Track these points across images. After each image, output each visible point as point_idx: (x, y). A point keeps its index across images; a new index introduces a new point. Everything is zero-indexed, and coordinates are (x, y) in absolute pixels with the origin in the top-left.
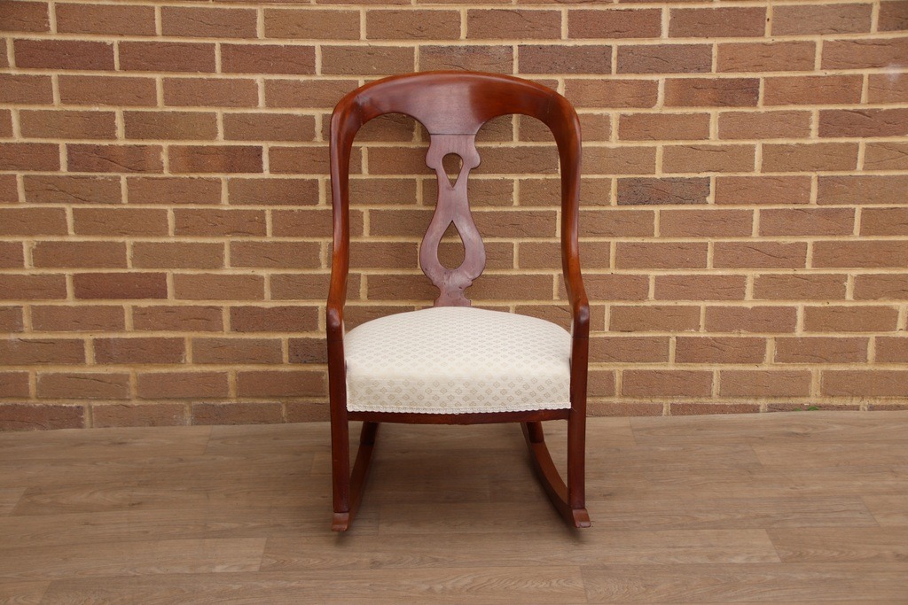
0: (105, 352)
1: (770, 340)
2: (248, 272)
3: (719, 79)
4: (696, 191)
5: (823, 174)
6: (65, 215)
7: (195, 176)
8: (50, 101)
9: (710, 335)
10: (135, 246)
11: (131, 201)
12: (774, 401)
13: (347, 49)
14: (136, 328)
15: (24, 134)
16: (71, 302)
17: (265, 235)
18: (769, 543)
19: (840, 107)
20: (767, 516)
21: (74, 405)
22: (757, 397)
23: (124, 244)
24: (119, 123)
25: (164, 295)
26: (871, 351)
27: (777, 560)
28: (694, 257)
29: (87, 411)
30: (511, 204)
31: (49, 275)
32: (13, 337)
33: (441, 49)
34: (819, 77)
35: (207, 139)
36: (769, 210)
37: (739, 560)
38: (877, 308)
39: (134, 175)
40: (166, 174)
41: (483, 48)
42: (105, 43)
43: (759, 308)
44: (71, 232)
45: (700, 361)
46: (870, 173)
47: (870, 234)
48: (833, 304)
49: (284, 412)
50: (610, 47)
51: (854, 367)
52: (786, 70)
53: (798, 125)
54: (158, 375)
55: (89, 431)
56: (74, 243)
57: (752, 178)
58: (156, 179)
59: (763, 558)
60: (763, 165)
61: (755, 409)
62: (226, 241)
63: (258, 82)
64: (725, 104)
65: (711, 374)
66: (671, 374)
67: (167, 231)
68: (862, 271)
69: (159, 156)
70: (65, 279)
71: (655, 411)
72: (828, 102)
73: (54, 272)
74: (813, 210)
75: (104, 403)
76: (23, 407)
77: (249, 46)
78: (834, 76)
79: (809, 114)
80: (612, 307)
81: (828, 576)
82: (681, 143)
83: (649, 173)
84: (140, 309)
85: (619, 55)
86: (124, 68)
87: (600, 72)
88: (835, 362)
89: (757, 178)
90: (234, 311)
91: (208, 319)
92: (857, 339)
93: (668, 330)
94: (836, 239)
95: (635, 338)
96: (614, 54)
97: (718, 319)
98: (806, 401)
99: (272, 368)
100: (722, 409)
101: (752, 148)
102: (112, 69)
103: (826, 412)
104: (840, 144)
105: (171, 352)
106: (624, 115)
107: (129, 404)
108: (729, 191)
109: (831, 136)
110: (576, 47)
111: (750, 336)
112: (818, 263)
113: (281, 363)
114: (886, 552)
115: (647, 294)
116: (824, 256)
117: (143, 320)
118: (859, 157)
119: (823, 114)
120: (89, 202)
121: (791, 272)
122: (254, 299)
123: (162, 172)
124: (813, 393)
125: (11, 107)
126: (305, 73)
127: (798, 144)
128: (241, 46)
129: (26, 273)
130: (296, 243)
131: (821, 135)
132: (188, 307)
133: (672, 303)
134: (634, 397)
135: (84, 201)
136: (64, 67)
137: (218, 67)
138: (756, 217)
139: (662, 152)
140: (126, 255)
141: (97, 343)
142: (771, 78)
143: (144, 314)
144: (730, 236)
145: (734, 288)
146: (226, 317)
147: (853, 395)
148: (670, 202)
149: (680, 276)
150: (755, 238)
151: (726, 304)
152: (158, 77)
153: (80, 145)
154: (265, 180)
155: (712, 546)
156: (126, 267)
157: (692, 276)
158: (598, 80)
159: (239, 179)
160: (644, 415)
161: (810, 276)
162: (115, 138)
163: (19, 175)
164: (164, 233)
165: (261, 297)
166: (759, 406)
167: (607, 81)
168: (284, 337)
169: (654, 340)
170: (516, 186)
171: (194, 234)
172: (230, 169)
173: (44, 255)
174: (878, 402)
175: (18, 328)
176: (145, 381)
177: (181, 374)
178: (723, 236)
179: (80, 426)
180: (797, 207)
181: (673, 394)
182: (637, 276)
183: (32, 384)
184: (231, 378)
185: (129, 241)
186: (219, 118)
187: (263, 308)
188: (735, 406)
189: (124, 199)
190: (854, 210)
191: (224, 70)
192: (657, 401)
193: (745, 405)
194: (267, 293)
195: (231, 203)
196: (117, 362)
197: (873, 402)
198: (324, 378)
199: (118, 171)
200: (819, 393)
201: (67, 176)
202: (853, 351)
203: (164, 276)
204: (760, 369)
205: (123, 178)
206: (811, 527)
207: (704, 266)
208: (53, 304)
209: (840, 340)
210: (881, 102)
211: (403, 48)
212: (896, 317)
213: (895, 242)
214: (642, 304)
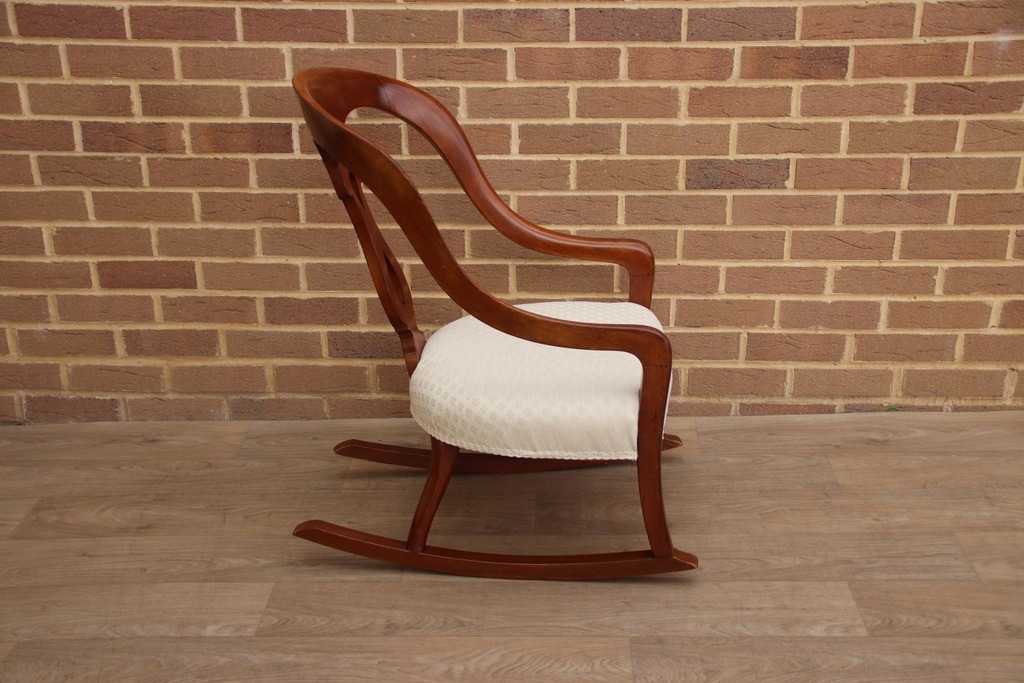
0: (136, 344)
1: (850, 337)
2: (282, 260)
3: (804, 48)
4: (774, 174)
5: (916, 156)
6: (84, 199)
7: (220, 156)
8: (59, 74)
9: (784, 332)
10: (160, 232)
11: (153, 183)
12: (851, 401)
13: (383, 14)
14: (167, 319)
15: (34, 110)
16: (97, 291)
17: (298, 220)
18: (853, 604)
19: (940, 80)
20: (849, 562)
21: (108, 398)
22: (833, 397)
23: (148, 231)
24: (136, 98)
25: (193, 285)
26: (959, 350)
27: (862, 632)
28: (769, 247)
29: (122, 404)
30: (567, 188)
31: (72, 263)
32: (40, 327)
33: (488, 13)
34: (918, 45)
35: (231, 116)
36: (854, 196)
37: (818, 631)
38: (969, 303)
39: (155, 155)
40: (189, 154)
41: (536, 11)
42: (113, 8)
43: (840, 302)
44: (92, 217)
45: (773, 359)
46: (970, 155)
47: (966, 223)
48: (921, 299)
49: (326, 408)
50: (680, 10)
51: (939, 366)
52: (880, 37)
53: (891, 100)
54: (192, 369)
55: (125, 424)
56: (96, 229)
57: (837, 160)
58: (178, 160)
59: (847, 629)
60: (849, 145)
61: (831, 410)
62: (256, 227)
63: (284, 52)
64: (809, 77)
65: (784, 373)
66: (741, 372)
67: (193, 216)
68: (954, 264)
69: (180, 135)
70: (89, 267)
71: (723, 411)
72: (927, 75)
73: (76, 259)
74: (904, 196)
75: (139, 397)
76: (56, 399)
77: (273, 10)
78: (935, 44)
79: (904, 87)
80: (678, 301)
81: (926, 660)
82: (758, 120)
83: (722, 154)
84: (169, 299)
85: (690, 20)
86: (137, 36)
87: (669, 39)
88: (919, 360)
89: (842, 160)
90: (268, 302)
91: (241, 310)
92: (944, 336)
93: (739, 325)
94: (928, 228)
95: (702, 334)
96: (685, 18)
97: (793, 314)
98: (885, 402)
99: (312, 363)
100: (795, 410)
101: (838, 126)
102: (123, 37)
103: (908, 413)
104: (937, 122)
105: (204, 344)
106: (694, 89)
107: (164, 397)
108: (811, 174)
109: (927, 113)
110: (641, 10)
111: (828, 332)
112: (906, 254)
113: (320, 357)
114: (993, 621)
115: (717, 287)
116: (914, 247)
117: (173, 309)
118: (958, 137)
119: (920, 88)
120: (108, 184)
121: (875, 264)
122: (289, 290)
123: (183, 152)
124: (893, 393)
125: (17, 81)
126: (336, 41)
127: (890, 122)
128: (264, 11)
129: (48, 261)
130: (333, 230)
131: (917, 111)
132: (219, 298)
133: (744, 297)
134: (700, 396)
135: (103, 184)
136: (71, 35)
137: (240, 35)
138: (840, 203)
139: (737, 130)
140: (150, 243)
141: (127, 334)
142: (863, 46)
143: (174, 305)
144: (810, 225)
145: (812, 281)
146: (260, 309)
147: (936, 394)
148: (744, 187)
149: (753, 268)
150: (838, 227)
151: (804, 298)
152: (175, 47)
153: (95, 123)
154: (296, 161)
155: (785, 608)
156: (151, 255)
157: (767, 268)
158: (666, 49)
159: (267, 160)
160: (711, 415)
161: (897, 268)
162: (132, 115)
163: (33, 155)
164: (189, 218)
165: (296, 287)
166: (835, 406)
167: (677, 50)
168: (322, 330)
169: (724, 336)
170: (573, 168)
171: (223, 220)
172: (258, 149)
173: (66, 242)
174: (963, 403)
175: (44, 318)
176: (179, 373)
177: (216, 368)
178: (802, 224)
179: (115, 419)
180: (885, 192)
181: (743, 394)
182: (707, 268)
183: (63, 375)
184: (269, 373)
185: (154, 227)
186: (244, 92)
187: (299, 300)
188: (809, 406)
189: (146, 182)
190: (949, 197)
191: (247, 38)
192: (725, 400)
193: (819, 405)
194: (303, 284)
195: (260, 186)
196: (149, 355)
197: (958, 403)
198: (367, 373)
199: (137, 151)
200: (900, 393)
201: (83, 157)
202: (939, 349)
203: (192, 265)
204: (837, 367)
205: (144, 158)
206: (900, 579)
207: (780, 257)
208: (78, 293)
209: (926, 338)
210: (987, 74)
211: (445, 12)
212: (989, 313)
213: (993, 232)
214: (711, 298)
